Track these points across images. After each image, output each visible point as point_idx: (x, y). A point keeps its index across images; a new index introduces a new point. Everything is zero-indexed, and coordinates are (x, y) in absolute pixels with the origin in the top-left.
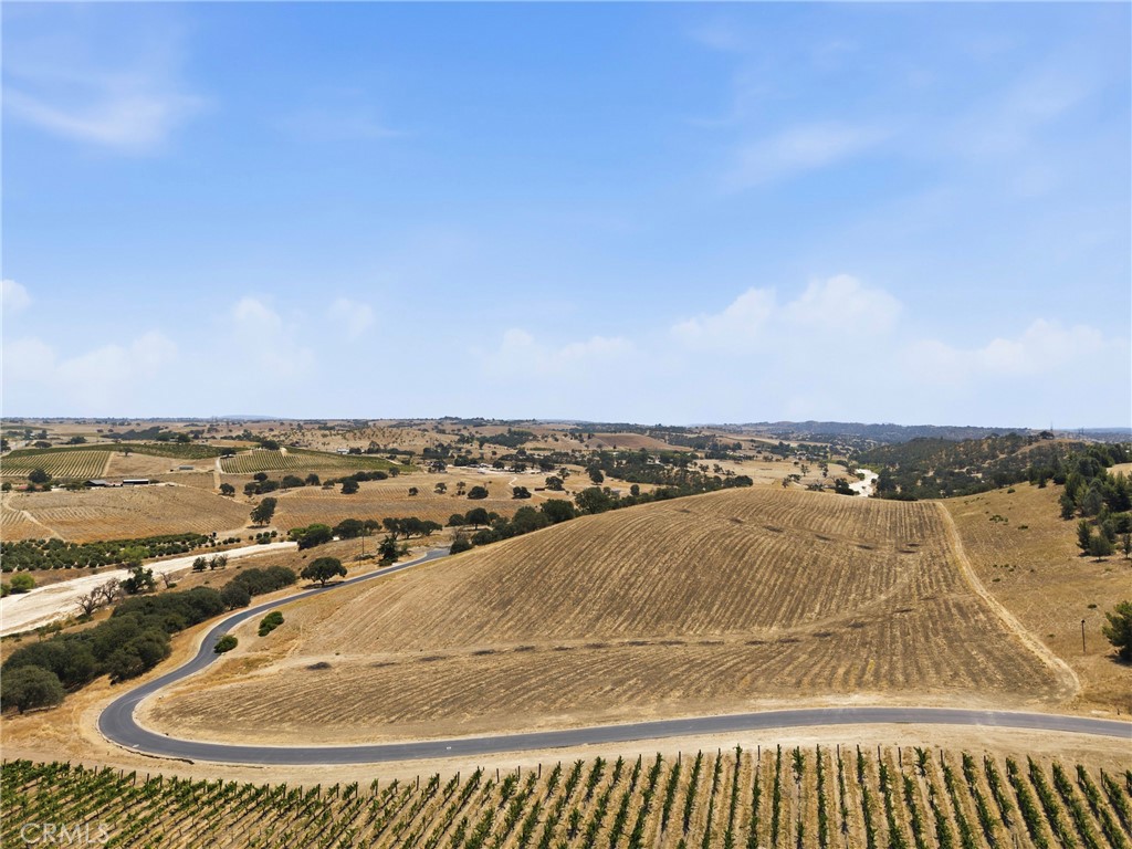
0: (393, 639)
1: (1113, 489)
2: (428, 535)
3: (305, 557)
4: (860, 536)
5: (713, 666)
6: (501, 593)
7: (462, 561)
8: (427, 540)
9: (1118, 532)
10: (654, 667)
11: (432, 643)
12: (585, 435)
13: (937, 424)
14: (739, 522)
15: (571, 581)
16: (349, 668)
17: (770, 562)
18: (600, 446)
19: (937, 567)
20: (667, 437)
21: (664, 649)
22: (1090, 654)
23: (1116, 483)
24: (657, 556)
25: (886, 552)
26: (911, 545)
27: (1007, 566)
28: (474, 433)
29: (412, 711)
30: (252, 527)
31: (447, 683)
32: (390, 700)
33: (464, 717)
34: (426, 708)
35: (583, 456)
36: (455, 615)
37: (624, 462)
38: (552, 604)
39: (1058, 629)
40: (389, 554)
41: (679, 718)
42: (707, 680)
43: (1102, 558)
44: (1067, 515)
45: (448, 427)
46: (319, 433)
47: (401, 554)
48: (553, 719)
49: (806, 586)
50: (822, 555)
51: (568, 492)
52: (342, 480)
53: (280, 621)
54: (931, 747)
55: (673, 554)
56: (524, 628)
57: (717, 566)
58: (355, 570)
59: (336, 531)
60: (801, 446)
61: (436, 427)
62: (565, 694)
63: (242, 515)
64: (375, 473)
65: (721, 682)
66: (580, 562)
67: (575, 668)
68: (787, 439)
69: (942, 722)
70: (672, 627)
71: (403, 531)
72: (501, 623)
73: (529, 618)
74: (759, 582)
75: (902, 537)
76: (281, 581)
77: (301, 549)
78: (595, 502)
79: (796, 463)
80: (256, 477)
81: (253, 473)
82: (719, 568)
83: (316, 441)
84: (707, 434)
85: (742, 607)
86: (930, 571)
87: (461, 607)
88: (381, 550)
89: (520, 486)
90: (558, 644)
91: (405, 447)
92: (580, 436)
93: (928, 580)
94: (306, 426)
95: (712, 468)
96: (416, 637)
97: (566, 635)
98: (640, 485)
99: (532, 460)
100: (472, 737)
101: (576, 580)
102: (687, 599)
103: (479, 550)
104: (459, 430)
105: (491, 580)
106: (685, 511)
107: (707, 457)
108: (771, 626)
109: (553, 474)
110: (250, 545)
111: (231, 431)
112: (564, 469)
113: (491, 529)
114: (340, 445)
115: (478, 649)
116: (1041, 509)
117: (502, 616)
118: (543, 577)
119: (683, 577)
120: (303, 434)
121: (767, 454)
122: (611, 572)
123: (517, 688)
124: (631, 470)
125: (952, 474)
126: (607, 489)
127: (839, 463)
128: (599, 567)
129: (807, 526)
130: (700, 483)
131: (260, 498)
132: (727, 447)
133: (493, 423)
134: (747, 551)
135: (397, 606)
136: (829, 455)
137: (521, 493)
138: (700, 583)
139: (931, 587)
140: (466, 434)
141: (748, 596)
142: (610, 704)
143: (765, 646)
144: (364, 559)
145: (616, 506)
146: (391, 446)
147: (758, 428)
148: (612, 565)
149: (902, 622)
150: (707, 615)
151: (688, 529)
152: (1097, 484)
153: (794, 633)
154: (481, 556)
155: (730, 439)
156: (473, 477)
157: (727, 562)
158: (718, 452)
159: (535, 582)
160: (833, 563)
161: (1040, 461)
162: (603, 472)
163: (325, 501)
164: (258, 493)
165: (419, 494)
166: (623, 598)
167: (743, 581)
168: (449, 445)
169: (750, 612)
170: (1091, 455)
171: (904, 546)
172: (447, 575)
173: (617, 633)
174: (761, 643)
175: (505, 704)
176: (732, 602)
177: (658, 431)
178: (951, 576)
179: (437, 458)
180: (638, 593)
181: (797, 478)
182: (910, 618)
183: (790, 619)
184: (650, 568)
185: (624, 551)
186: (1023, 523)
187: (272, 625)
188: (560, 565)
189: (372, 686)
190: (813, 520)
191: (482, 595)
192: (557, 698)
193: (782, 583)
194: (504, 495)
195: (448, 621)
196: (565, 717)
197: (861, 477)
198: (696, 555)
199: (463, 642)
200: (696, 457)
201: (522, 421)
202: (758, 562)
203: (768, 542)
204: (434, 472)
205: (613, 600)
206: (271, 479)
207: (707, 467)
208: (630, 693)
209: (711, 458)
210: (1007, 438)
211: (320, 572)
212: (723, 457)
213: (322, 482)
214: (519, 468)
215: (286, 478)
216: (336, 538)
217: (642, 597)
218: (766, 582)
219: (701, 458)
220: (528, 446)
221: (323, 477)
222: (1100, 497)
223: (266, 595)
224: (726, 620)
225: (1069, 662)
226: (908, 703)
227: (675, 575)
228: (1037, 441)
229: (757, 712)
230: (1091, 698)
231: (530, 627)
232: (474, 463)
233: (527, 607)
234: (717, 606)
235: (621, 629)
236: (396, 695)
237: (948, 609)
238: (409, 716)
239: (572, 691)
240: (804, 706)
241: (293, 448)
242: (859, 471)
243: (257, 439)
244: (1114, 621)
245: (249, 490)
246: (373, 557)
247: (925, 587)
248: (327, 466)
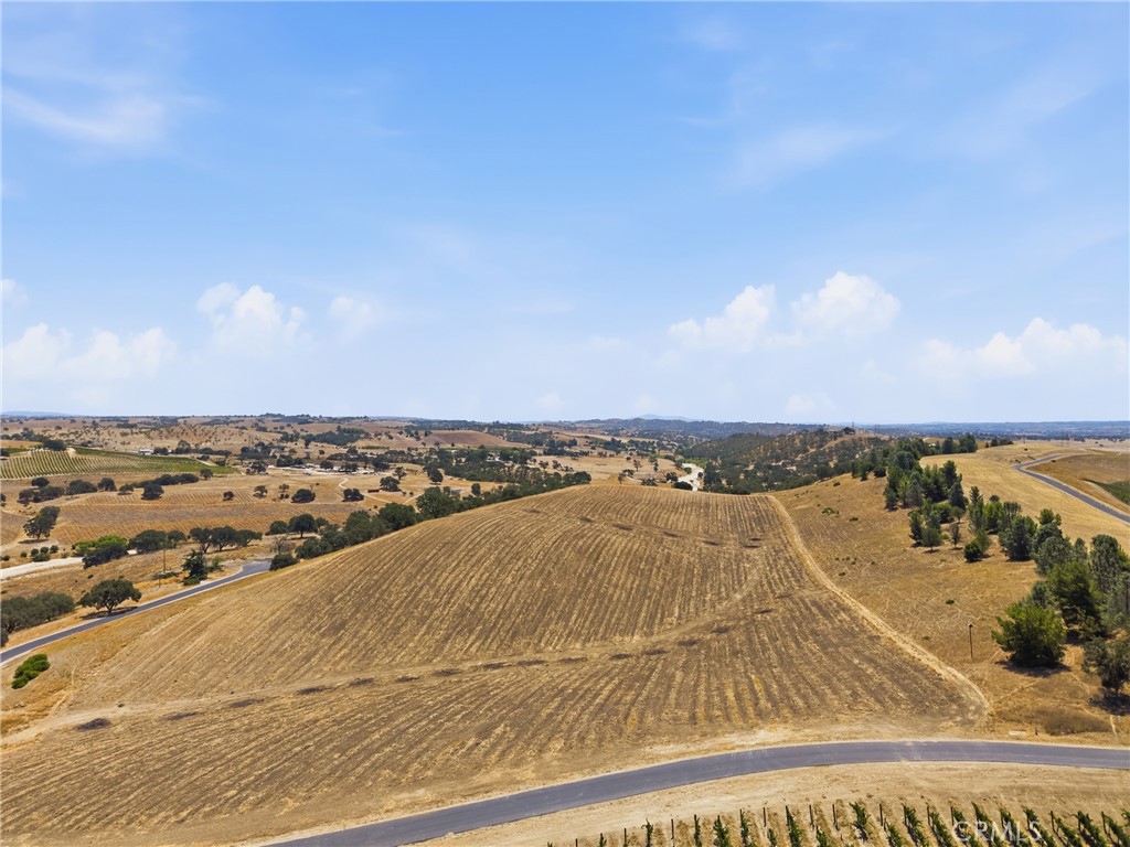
0: (196, 681)
1: (930, 481)
2: (245, 545)
3: (90, 577)
4: (704, 532)
5: (588, 698)
6: (332, 615)
7: (284, 580)
8: (244, 551)
9: (942, 522)
10: (521, 704)
11: (247, 682)
12: (421, 433)
13: (750, 421)
14: (589, 521)
15: (414, 597)
16: (135, 727)
17: (624, 564)
18: (437, 444)
19: (782, 562)
20: (505, 435)
21: (524, 672)
22: (980, 661)
23: (932, 475)
24: (509, 563)
25: (731, 547)
26: (754, 540)
27: (848, 559)
28: (298, 430)
29: (211, 800)
30: (27, 542)
31: (262, 747)
32: (182, 783)
33: (284, 805)
34: (233, 792)
35: (420, 454)
36: (275, 645)
37: (463, 460)
38: (393, 625)
39: (928, 629)
40: (197, 570)
41: (566, 782)
42: (589, 721)
43: (934, 548)
44: (891, 506)
45: (270, 425)
46: (118, 431)
47: (212, 570)
48: (405, 796)
49: (662, 588)
50: (673, 553)
51: (405, 493)
52: (143, 485)
53: (44, 667)
54: (864, 797)
55: (526, 560)
56: (360, 656)
57: (572, 570)
58: (150, 592)
59: (133, 545)
60: (631, 442)
61: (256, 425)
62: (418, 756)
63: (13, 527)
64: (184, 476)
65: (606, 722)
66: (424, 574)
67: (427, 711)
68: (618, 435)
69: (863, 760)
70: (529, 644)
71: (214, 542)
72: (333, 652)
73: (366, 644)
74: (616, 586)
75: (743, 532)
76: (54, 610)
77: (86, 567)
78: (438, 505)
79: (628, 459)
80: (34, 483)
81: (31, 478)
82: (575, 573)
83: (114, 440)
84: (544, 430)
85: (600, 614)
86: (776, 566)
87: (283, 636)
88: (187, 565)
89: (352, 488)
90: (400, 672)
91: (221, 446)
92: (417, 433)
93: (777, 576)
94: (103, 424)
95: (551, 464)
96: (226, 676)
97: (410, 661)
98: (481, 484)
99: (364, 460)
100: (296, 836)
101: (421, 596)
102: (543, 610)
103: (305, 565)
104: (282, 428)
105: (320, 600)
106: (534, 511)
107: (545, 454)
108: (633, 635)
109: (389, 474)
110: (22, 563)
111: (6, 429)
112: (400, 468)
113: (319, 537)
114: (144, 445)
115: (305, 686)
116: (867, 501)
117: (334, 643)
118: (382, 594)
119: (538, 584)
120: (98, 433)
121: (601, 450)
122: (459, 585)
123: (356, 750)
124: (471, 468)
125: (770, 467)
126: (447, 489)
127: (667, 457)
128: (446, 579)
129: (654, 523)
130: (541, 480)
131: (38, 507)
132: (563, 444)
133: (321, 420)
134: (600, 553)
135: (201, 640)
136: (656, 450)
137: (352, 495)
138: (556, 591)
139: (782, 584)
140: (290, 431)
141: (606, 601)
142: (478, 767)
143: (632, 661)
144: (165, 577)
145: (461, 508)
146: (203, 446)
147: (592, 425)
148: (461, 576)
149: (766, 624)
150: (566, 626)
151: (540, 531)
152: (916, 477)
153: (659, 642)
154: (307, 573)
155: (566, 436)
156: (296, 479)
157: (582, 566)
158: (555, 449)
159: (373, 601)
160: (685, 562)
161: (845, 455)
162: (441, 471)
163: (122, 509)
164: (36, 500)
165: (235, 498)
166: (473, 613)
167: (600, 586)
168: (271, 444)
169: (609, 621)
170: (905, 449)
171: (747, 541)
172: (265, 597)
173: (469, 654)
174: (626, 656)
175: (340, 778)
176: (590, 610)
177: (496, 428)
178: (798, 572)
179: (257, 457)
180: (491, 606)
181: (631, 473)
182: (774, 619)
183: (651, 626)
184: (502, 577)
185: (474, 560)
186: (853, 515)
187: (32, 673)
188: (401, 580)
189: (159, 760)
190: (659, 517)
191: (309, 619)
192: (409, 764)
193: (638, 586)
194: (333, 498)
195: (267, 652)
196: (420, 792)
197: (688, 471)
198: (550, 560)
199: (286, 679)
200: (535, 454)
201: (353, 418)
202: (613, 564)
203: (620, 542)
204: (253, 474)
205: (463, 615)
206: (54, 485)
207: (547, 464)
208: (500, 748)
209: (549, 455)
210: (816, 434)
211: (105, 597)
212: (561, 454)
213: (118, 487)
214: (350, 468)
215: (72, 484)
216: (131, 552)
217: (494, 610)
218: (623, 586)
219: (540, 455)
220: (360, 444)
221: (120, 481)
222: (921, 489)
223: (33, 629)
224: (584, 631)
225: (962, 670)
226: (820, 738)
227: (529, 583)
228: (841, 436)
229: (656, 764)
230: (1003, 717)
231: (367, 655)
232: (299, 463)
233: (364, 631)
234: (575, 616)
235: (473, 649)
236: (192, 772)
237: (807, 608)
238: (207, 809)
239: (426, 750)
240: (708, 750)
241: (84, 448)
242: (685, 465)
243: (40, 438)
244: (1006, 626)
245: (25, 497)
246: (176, 575)
247: (776, 584)
248: (126, 468)
